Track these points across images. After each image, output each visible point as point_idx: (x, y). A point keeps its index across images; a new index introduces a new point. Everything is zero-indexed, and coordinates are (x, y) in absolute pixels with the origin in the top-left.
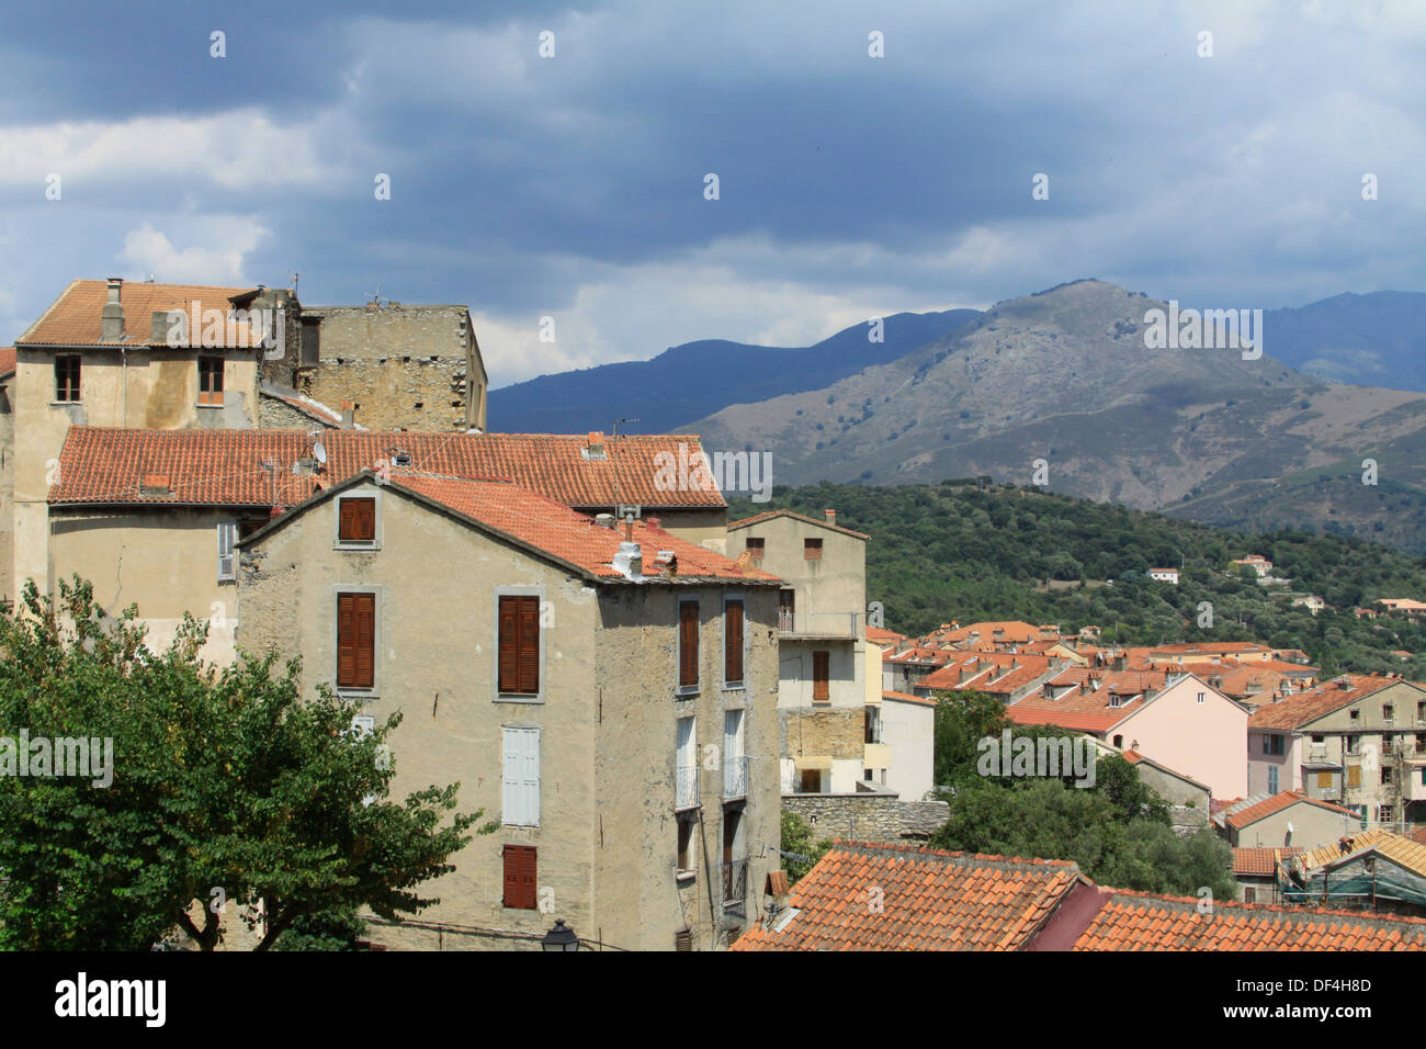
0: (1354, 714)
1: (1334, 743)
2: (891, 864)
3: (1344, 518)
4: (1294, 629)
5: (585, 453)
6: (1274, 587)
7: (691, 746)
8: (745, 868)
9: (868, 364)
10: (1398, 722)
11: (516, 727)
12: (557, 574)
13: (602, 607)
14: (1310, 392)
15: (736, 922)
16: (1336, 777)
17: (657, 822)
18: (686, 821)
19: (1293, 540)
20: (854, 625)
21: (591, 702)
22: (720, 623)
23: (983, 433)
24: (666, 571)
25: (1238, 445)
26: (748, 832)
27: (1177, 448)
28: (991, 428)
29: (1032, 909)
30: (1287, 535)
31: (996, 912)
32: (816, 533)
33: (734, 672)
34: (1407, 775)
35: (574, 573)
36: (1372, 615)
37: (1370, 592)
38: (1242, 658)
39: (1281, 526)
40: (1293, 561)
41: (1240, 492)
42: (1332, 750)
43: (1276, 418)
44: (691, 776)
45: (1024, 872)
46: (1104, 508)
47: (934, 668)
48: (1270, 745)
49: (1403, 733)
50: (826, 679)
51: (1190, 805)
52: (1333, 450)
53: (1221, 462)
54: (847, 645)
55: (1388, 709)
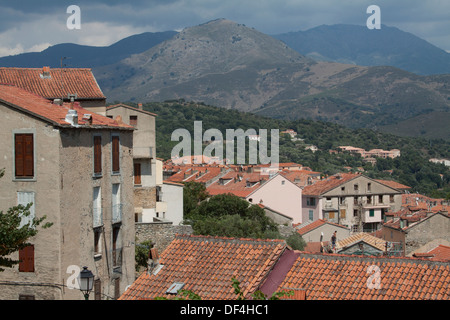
0: (343, 189)
1: (335, 201)
2: (203, 244)
3: (324, 115)
4: (306, 159)
5: (41, 76)
6: (298, 142)
7: (99, 199)
8: (121, 252)
9: (133, 53)
10: (360, 191)
11: (24, 192)
12: (41, 124)
13: (62, 138)
14: (310, 64)
15: (118, 275)
16: (336, 214)
17: (86, 232)
18: (97, 231)
19: (305, 123)
20: (151, 152)
21: (58, 180)
22: (110, 146)
23: (180, 82)
24: (87, 123)
25: (281, 86)
26: (123, 236)
27: (257, 87)
28: (184, 79)
29: (268, 260)
30: (302, 121)
31: (252, 263)
32: (135, 113)
33: (116, 168)
34: (364, 212)
35: (49, 123)
36: (336, 153)
37: (335, 143)
38: (291, 169)
39: (299, 118)
40: (305, 132)
41: (283, 105)
42: (334, 203)
43: (297, 75)
44: (99, 212)
45: (263, 245)
46: (230, 111)
47: (173, 173)
48: (310, 201)
49: (362, 196)
50: (140, 175)
51: (286, 225)
52: (319, 88)
53: (275, 93)
54: (148, 160)
55: (356, 186)
